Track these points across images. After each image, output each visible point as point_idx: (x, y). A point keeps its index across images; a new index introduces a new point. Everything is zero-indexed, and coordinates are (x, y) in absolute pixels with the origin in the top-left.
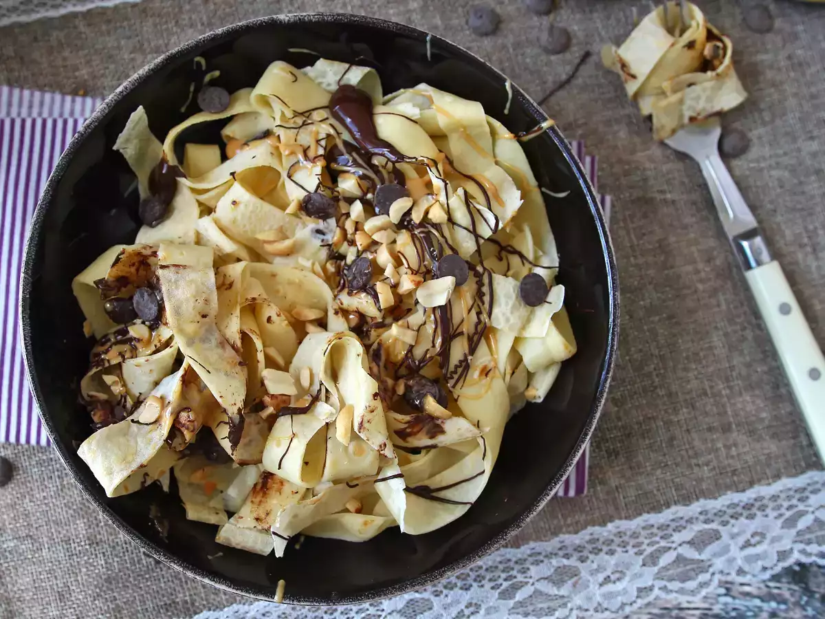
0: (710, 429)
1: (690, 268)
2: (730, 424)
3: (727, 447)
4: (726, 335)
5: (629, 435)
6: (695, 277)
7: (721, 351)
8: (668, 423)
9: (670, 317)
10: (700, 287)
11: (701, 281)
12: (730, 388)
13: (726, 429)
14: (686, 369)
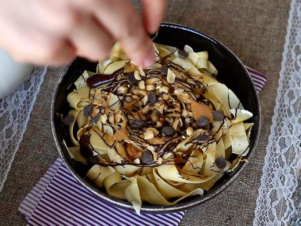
0: (262, 34)
1: (208, 17)
2: (263, 28)
3: (271, 31)
4: (234, 16)
5: (253, 57)
6: (212, 16)
7: (239, 20)
8: (255, 44)
9: (221, 29)
10: (215, 16)
11: (214, 15)
12: (252, 22)
13: (264, 29)
14: (240, 32)
